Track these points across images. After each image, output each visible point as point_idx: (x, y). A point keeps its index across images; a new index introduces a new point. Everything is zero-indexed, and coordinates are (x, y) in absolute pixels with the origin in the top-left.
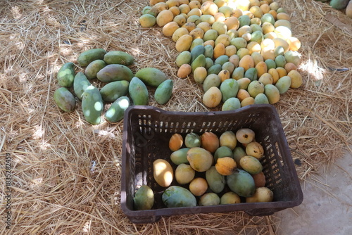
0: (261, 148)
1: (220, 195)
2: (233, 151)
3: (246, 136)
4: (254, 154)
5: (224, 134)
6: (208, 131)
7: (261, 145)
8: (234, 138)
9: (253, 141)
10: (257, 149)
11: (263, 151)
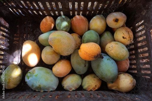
0: (131, 34)
1: (83, 76)
2: (101, 35)
3: (117, 20)
4: (123, 40)
5: (94, 18)
6: (79, 14)
7: (132, 30)
8: (103, 22)
9: (123, 26)
10: (126, 35)
11: (132, 37)
